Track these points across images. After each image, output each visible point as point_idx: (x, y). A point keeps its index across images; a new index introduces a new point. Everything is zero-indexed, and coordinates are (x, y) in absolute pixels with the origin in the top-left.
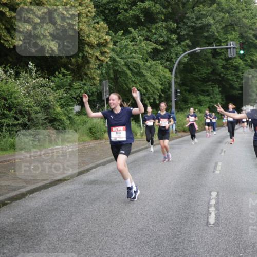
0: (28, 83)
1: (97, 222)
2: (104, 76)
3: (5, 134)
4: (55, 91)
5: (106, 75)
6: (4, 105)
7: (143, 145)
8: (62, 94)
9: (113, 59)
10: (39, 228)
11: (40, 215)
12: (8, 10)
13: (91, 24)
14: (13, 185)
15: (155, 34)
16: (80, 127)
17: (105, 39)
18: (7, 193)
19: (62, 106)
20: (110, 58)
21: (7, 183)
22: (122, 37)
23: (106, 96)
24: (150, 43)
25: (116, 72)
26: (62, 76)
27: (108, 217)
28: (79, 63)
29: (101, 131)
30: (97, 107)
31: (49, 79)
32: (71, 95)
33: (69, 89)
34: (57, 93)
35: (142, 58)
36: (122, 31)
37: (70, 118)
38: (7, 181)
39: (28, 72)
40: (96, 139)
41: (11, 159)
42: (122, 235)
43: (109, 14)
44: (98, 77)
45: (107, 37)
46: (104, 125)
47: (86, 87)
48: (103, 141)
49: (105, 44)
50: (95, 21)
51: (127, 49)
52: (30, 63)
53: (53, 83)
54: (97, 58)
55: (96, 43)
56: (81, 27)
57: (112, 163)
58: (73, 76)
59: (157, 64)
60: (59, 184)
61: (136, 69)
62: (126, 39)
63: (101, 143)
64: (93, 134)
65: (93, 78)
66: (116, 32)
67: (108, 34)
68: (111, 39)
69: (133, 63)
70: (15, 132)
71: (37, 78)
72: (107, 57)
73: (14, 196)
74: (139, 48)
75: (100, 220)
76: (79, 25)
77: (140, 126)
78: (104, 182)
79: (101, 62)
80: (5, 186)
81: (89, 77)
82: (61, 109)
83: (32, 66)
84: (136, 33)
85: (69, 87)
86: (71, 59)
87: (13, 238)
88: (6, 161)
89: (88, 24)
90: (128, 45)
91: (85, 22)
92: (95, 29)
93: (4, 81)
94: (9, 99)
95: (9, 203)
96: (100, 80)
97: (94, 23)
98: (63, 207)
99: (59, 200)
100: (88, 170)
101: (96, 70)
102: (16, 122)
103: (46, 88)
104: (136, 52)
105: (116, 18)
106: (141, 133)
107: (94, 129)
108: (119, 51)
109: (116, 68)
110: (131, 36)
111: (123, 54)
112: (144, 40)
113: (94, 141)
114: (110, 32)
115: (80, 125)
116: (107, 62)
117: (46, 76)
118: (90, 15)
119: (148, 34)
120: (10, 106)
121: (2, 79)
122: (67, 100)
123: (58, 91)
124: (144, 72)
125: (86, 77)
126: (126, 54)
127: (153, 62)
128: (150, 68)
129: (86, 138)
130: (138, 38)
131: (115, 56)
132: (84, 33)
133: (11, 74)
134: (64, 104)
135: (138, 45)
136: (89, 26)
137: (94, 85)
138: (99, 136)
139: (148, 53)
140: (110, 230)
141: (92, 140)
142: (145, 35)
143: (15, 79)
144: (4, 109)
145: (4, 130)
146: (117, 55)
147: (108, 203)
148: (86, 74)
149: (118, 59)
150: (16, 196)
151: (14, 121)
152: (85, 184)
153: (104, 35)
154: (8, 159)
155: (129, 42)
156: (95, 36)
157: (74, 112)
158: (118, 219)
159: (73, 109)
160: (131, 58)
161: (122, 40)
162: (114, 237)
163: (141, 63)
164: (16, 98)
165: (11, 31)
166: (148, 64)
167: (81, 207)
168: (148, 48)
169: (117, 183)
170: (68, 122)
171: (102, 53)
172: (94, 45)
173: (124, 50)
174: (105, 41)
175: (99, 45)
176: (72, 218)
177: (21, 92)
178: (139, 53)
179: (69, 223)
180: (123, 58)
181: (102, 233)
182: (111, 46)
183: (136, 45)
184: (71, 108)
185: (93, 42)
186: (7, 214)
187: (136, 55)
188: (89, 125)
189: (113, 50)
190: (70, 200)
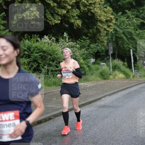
0: (64, 45)
1: (107, 131)
2: (109, 40)
3: (50, 76)
4: (80, 50)
5: (111, 40)
6: (50, 58)
7: (134, 83)
8: (84, 52)
9: (115, 30)
10: (71, 134)
11: (72, 126)
12: (52, 2)
13: (102, 9)
14: (55, 107)
15: (142, 13)
16: (95, 71)
17: (110, 18)
18: (52, 112)
19: (84, 59)
20: (114, 29)
21: (51, 106)
22: (121, 16)
23: (111, 52)
24: (139, 19)
25: (117, 38)
26: (83, 40)
27: (113, 128)
28: (94, 32)
29: (108, 74)
30: (105, 59)
31: (76, 43)
32: (90, 52)
33: (88, 49)
34: (81, 51)
35: (134, 29)
36: (121, 13)
37: (89, 66)
38: (52, 104)
39: (64, 38)
40: (105, 79)
41: (54, 91)
42: (123, 140)
43: (113, 2)
44: (106, 41)
45: (112, 16)
46: (110, 70)
47: (98, 47)
48: (109, 81)
49: (110, 21)
50: (104, 6)
51: (124, 23)
52: (65, 33)
53: (79, 45)
54: (105, 29)
55: (105, 20)
56: (96, 10)
57: (115, 94)
58: (91, 41)
59: (143, 32)
60: (83, 107)
61: (130, 35)
62: (123, 17)
63: (108, 82)
64: (103, 76)
65: (103, 42)
66: (117, 13)
67: (112, 14)
68: (114, 18)
69: (128, 32)
70: (56, 75)
71: (69, 42)
72: (111, 29)
73: (56, 114)
74: (132, 22)
75: (109, 130)
76: (94, 9)
77: (132, 71)
78: (111, 107)
79: (108, 32)
80: (51, 107)
81: (100, 41)
82: (83, 60)
83: (66, 35)
84: (130, 13)
85: (88, 48)
86: (89, 30)
87: (56, 139)
88: (51, 93)
89: (100, 8)
90: (125, 21)
91: (98, 8)
92: (104, 11)
93: (50, 44)
94: (53, 55)
95: (53, 118)
96: (107, 43)
97: (104, 8)
98: (86, 121)
99: (83, 117)
100: (100, 99)
101: (105, 37)
102: (57, 69)
103: (74, 48)
104: (129, 25)
105: (117, 4)
106: (133, 75)
107: (103, 73)
108: (119, 25)
109: (117, 35)
110: (127, 15)
111: (122, 26)
112: (135, 17)
113: (103, 80)
114: (113, 13)
115: (95, 70)
116: (111, 32)
117: (75, 41)
118: (101, 3)
119: (138, 13)
120: (53, 59)
121: (49, 43)
122: (87, 55)
123: (81, 50)
124: (135, 37)
125: (99, 41)
126: (124, 26)
127: (141, 31)
128: (138, 34)
129: (99, 79)
130: (131, 16)
131: (116, 28)
132: (97, 14)
133: (53, 40)
134: (85, 58)
135: (131, 21)
136: (101, 9)
137: (104, 46)
138: (106, 78)
139: (137, 26)
140: (115, 136)
141: (102, 80)
142: (135, 14)
143: (56, 43)
144: (50, 61)
145: (49, 74)
146: (118, 27)
147: (113, 120)
148: (99, 39)
149: (118, 29)
150: (57, 114)
151: (56, 68)
152: (99, 107)
153: (109, 15)
154: (52, 91)
155: (125, 19)
156: (104, 16)
157: (91, 62)
158: (119, 130)
159: (91, 61)
160: (127, 28)
161: (121, 18)
162: (117, 141)
163: (133, 32)
164: (57, 54)
165: (54, 15)
166: (137, 32)
167: (96, 122)
168: (137, 22)
169: (118, 107)
170: (87, 69)
171: (109, 26)
172: (103, 21)
173: (122, 24)
174: (110, 19)
175: (107, 21)
176: (91, 128)
177: (59, 51)
178: (132, 25)
179: (89, 131)
180: (122, 29)
181: (110, 138)
182: (114, 21)
183: (129, 21)
184: (89, 60)
185: (103, 20)
186: (52, 125)
187: (130, 27)
188: (100, 71)
189: (115, 24)
190: (89, 117)
